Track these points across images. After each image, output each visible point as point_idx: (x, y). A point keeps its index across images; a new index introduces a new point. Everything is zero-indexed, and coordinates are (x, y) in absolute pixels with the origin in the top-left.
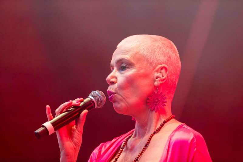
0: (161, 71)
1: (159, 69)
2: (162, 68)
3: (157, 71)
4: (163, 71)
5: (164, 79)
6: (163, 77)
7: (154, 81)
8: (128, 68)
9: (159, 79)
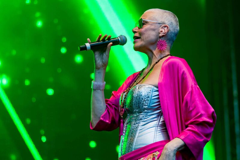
0: (165, 28)
1: (163, 26)
2: (165, 27)
3: (162, 28)
4: (166, 28)
5: (165, 33)
6: (165, 31)
7: (160, 33)
8: (145, 24)
9: (162, 32)
